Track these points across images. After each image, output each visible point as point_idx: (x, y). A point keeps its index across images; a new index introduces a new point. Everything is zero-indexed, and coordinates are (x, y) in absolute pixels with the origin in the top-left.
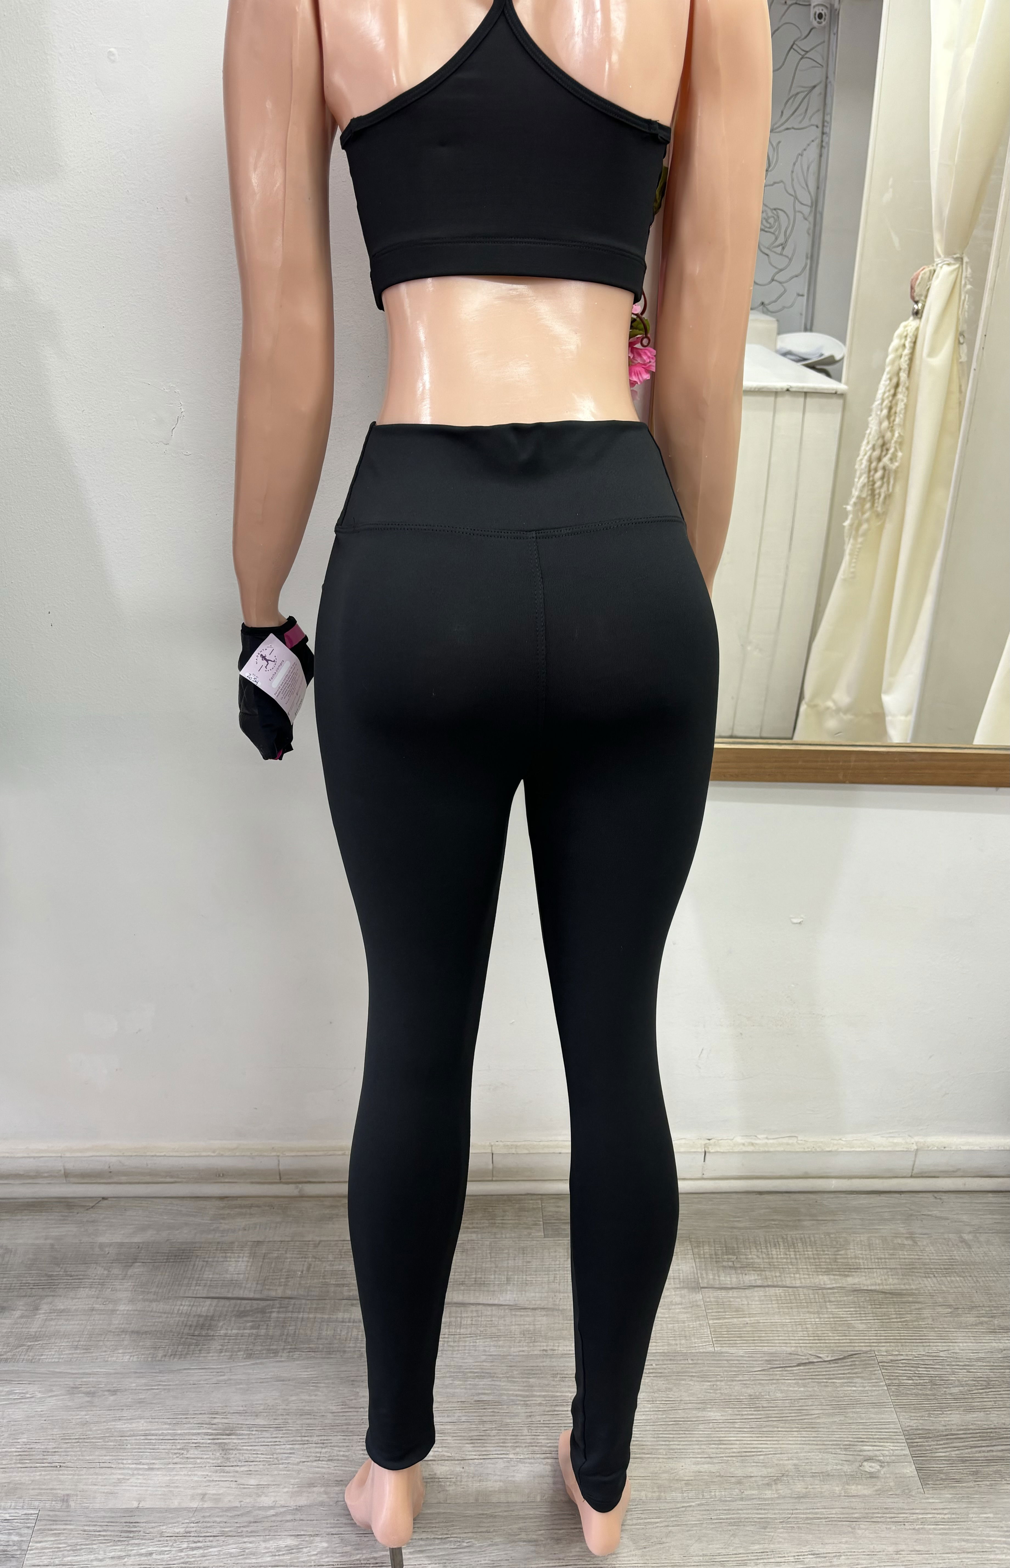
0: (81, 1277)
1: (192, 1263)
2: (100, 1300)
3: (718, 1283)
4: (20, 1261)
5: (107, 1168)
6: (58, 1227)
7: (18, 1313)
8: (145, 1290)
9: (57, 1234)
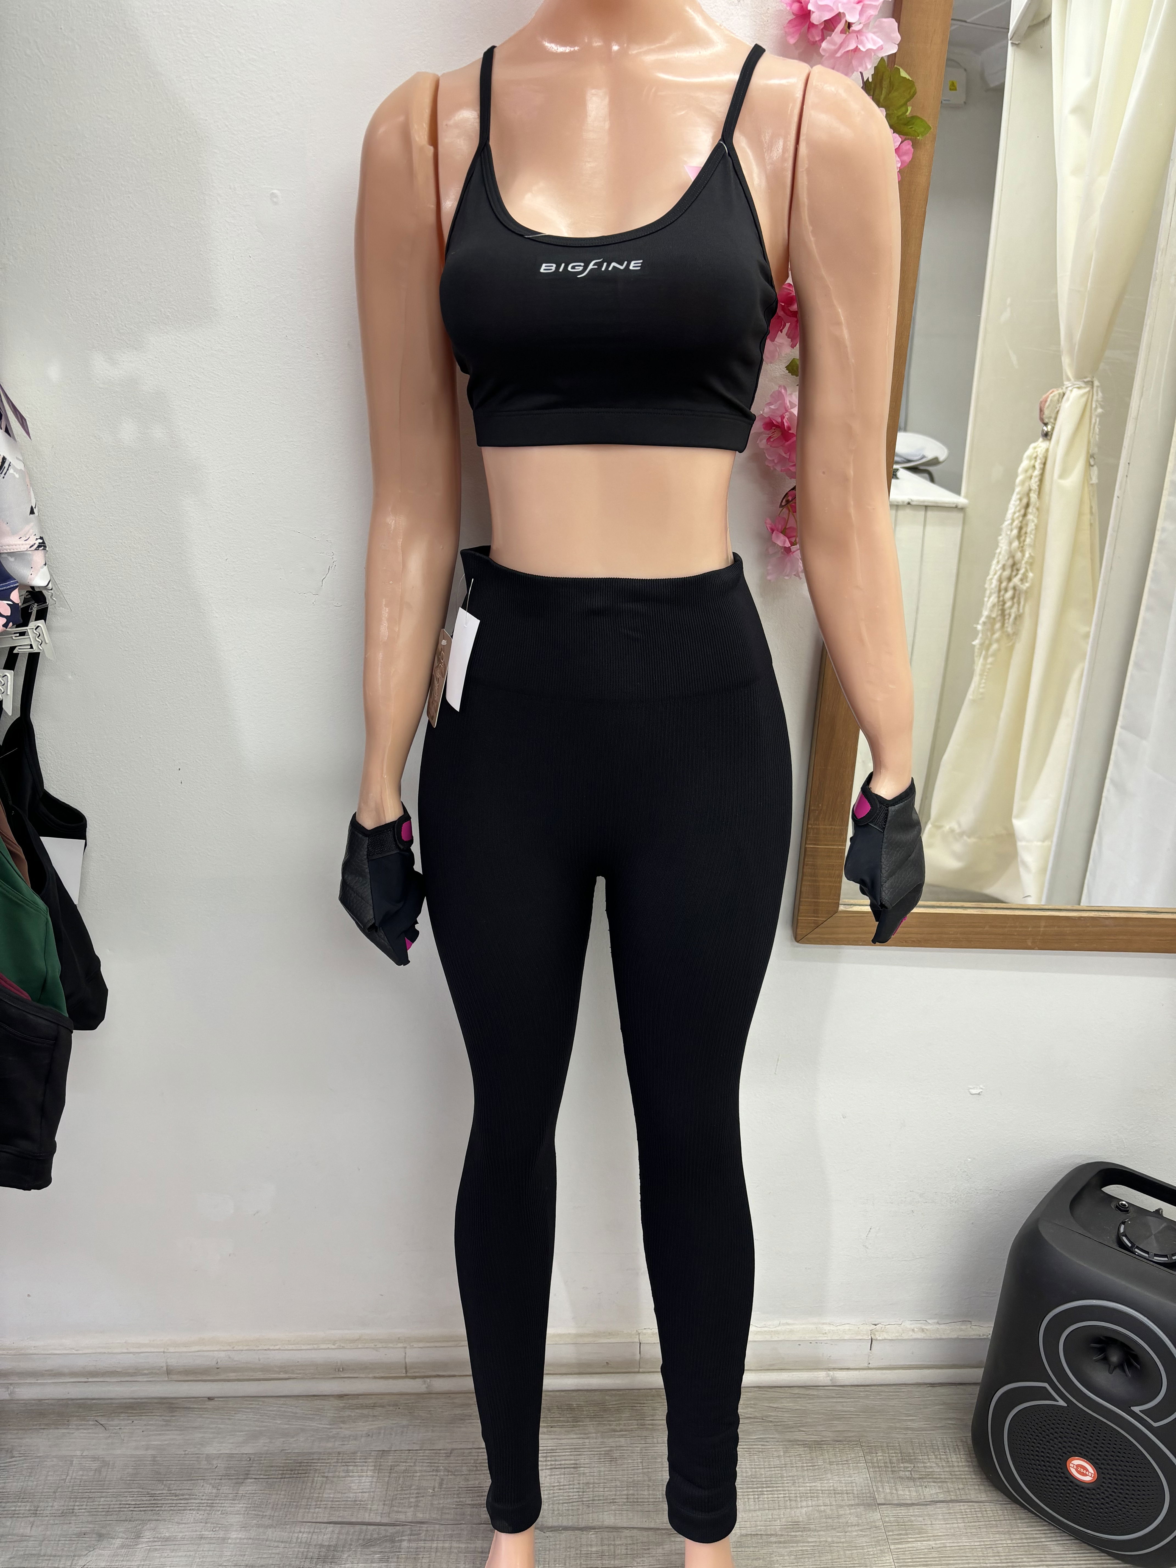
0: (187, 1497)
1: (311, 1479)
2: (209, 1525)
3: (896, 1498)
4: (119, 1477)
5: (214, 1363)
6: (160, 1435)
7: (118, 1542)
8: (259, 1513)
9: (159, 1443)
